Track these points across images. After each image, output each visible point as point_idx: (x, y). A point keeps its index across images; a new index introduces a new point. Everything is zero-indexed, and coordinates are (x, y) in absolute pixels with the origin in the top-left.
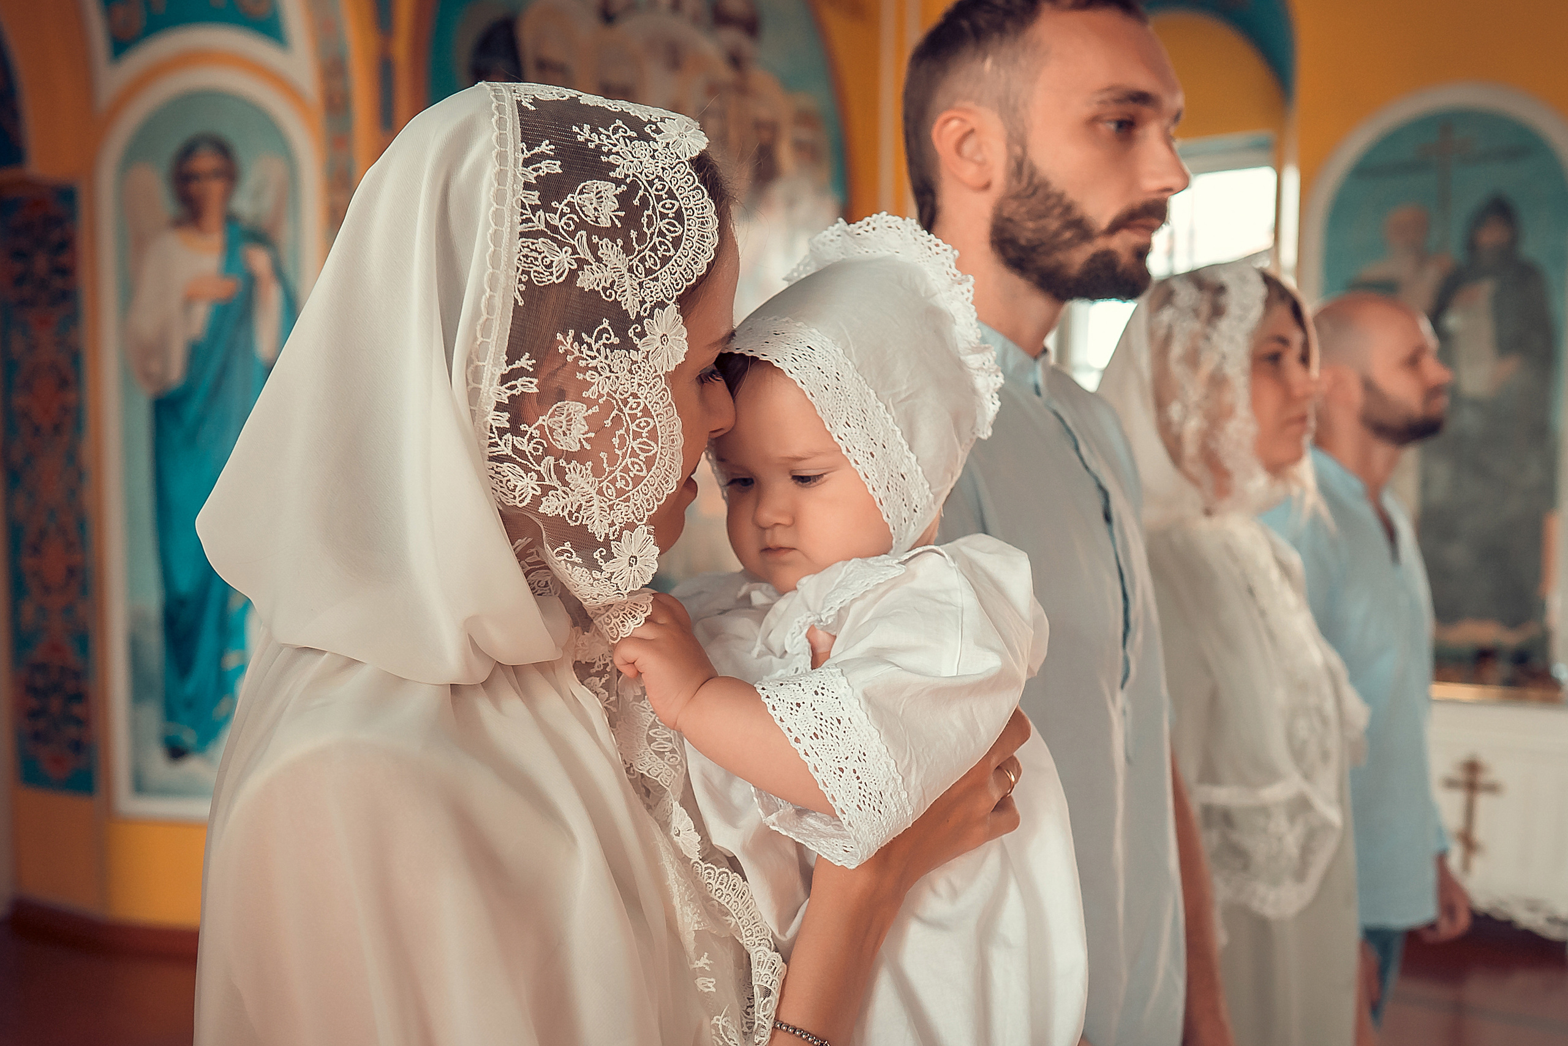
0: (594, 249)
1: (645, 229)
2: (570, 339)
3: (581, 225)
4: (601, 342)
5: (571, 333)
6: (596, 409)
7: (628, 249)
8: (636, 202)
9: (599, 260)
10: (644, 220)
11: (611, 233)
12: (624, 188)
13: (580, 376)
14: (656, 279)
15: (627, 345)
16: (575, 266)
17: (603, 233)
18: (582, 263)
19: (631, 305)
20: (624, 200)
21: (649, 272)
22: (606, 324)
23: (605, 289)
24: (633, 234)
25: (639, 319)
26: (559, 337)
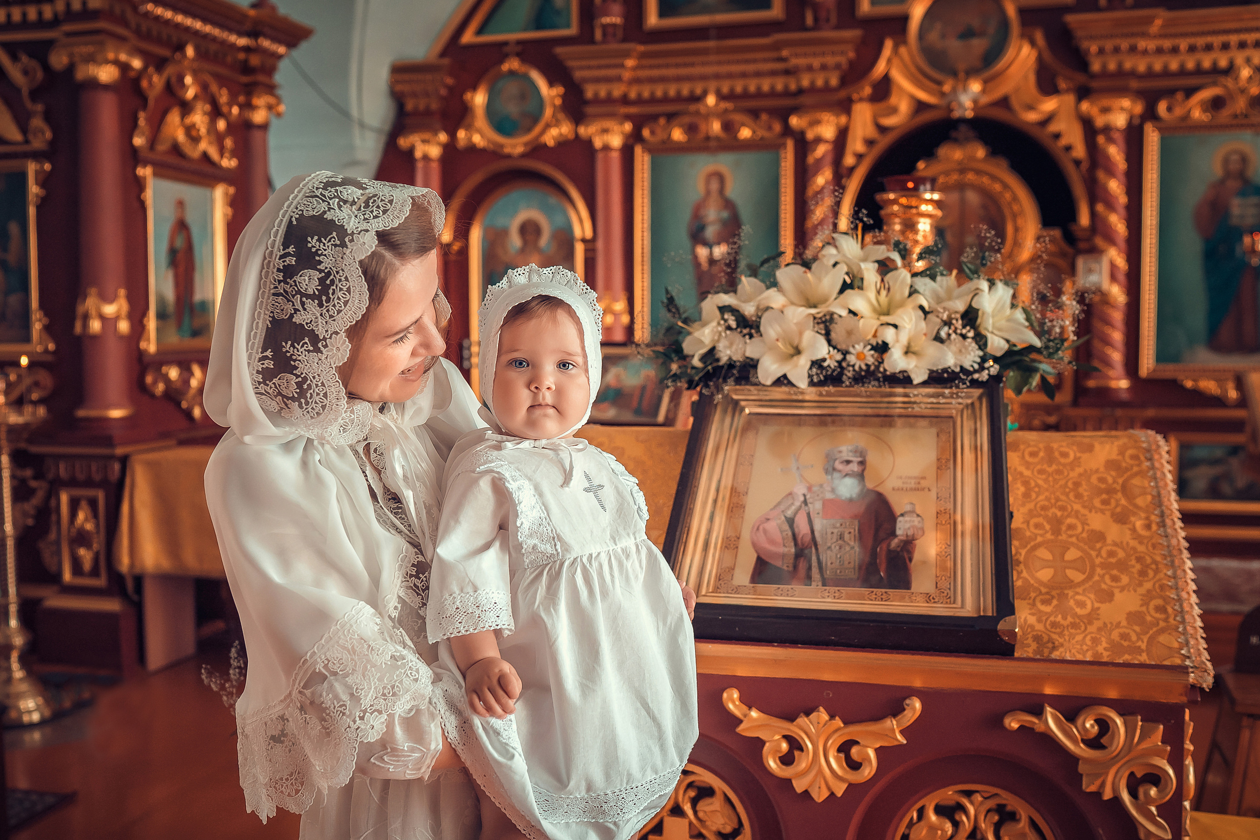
0: (303, 304)
1: (331, 296)
2: (288, 346)
3: (299, 292)
4: (303, 349)
5: (290, 343)
6: (300, 379)
7: (321, 305)
8: (328, 282)
9: (305, 309)
10: (331, 291)
11: (312, 297)
12: (323, 274)
13: (317, 258)
14: (334, 320)
15: (318, 350)
16: (293, 312)
17: (308, 296)
18: (296, 310)
19: (321, 332)
20: (322, 281)
21: (331, 316)
22: (306, 340)
23: (307, 324)
24: (324, 298)
25: (325, 339)
26: (284, 344)
